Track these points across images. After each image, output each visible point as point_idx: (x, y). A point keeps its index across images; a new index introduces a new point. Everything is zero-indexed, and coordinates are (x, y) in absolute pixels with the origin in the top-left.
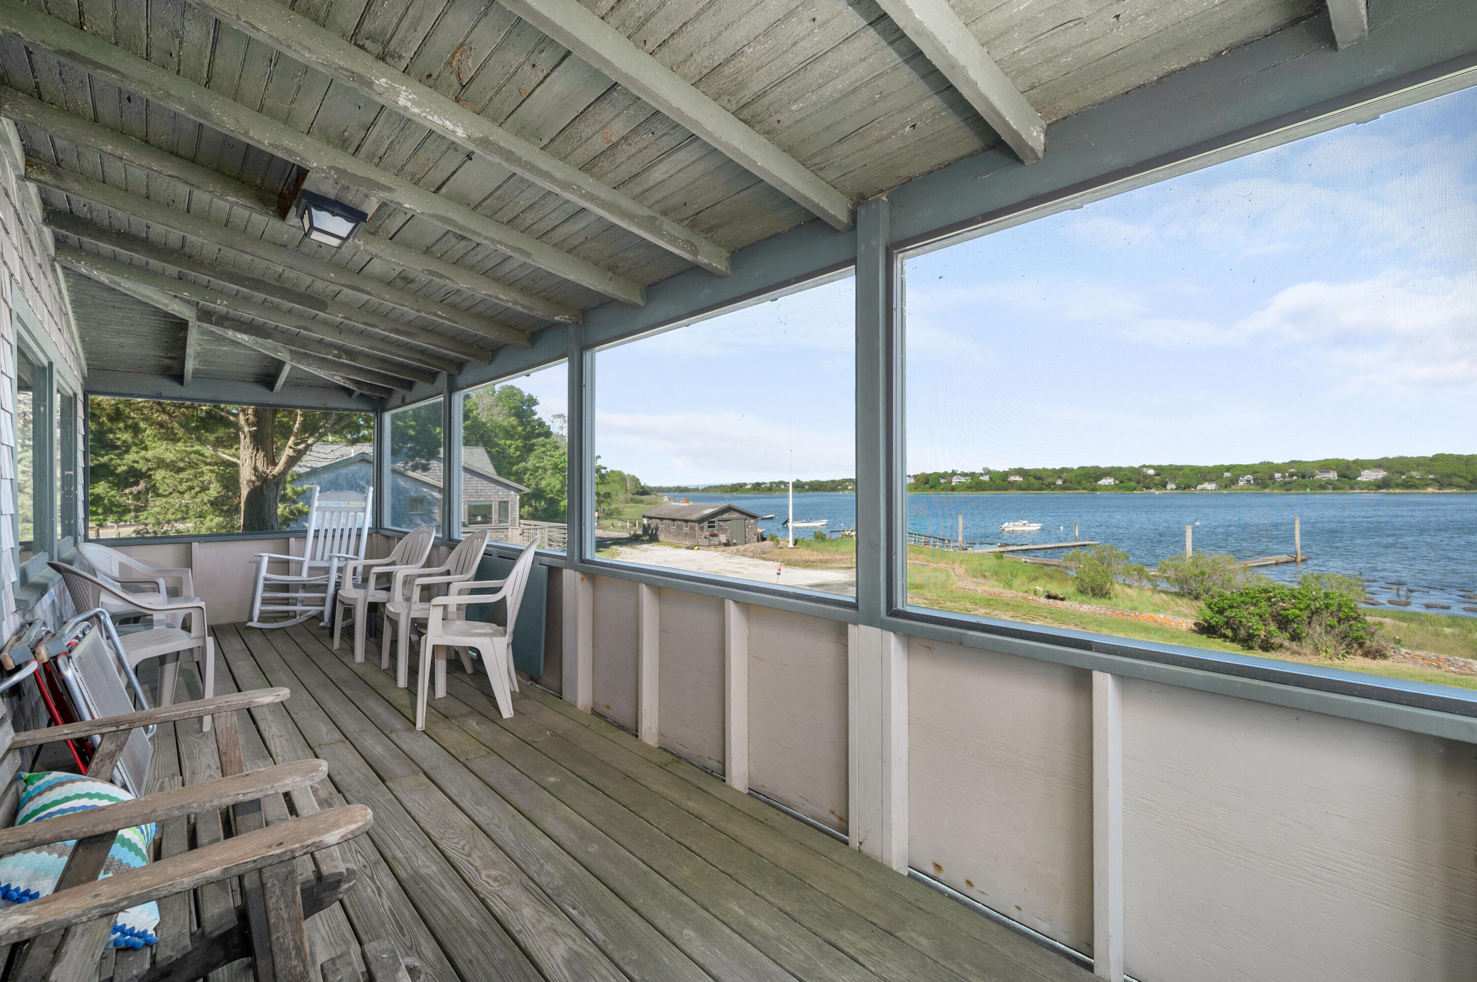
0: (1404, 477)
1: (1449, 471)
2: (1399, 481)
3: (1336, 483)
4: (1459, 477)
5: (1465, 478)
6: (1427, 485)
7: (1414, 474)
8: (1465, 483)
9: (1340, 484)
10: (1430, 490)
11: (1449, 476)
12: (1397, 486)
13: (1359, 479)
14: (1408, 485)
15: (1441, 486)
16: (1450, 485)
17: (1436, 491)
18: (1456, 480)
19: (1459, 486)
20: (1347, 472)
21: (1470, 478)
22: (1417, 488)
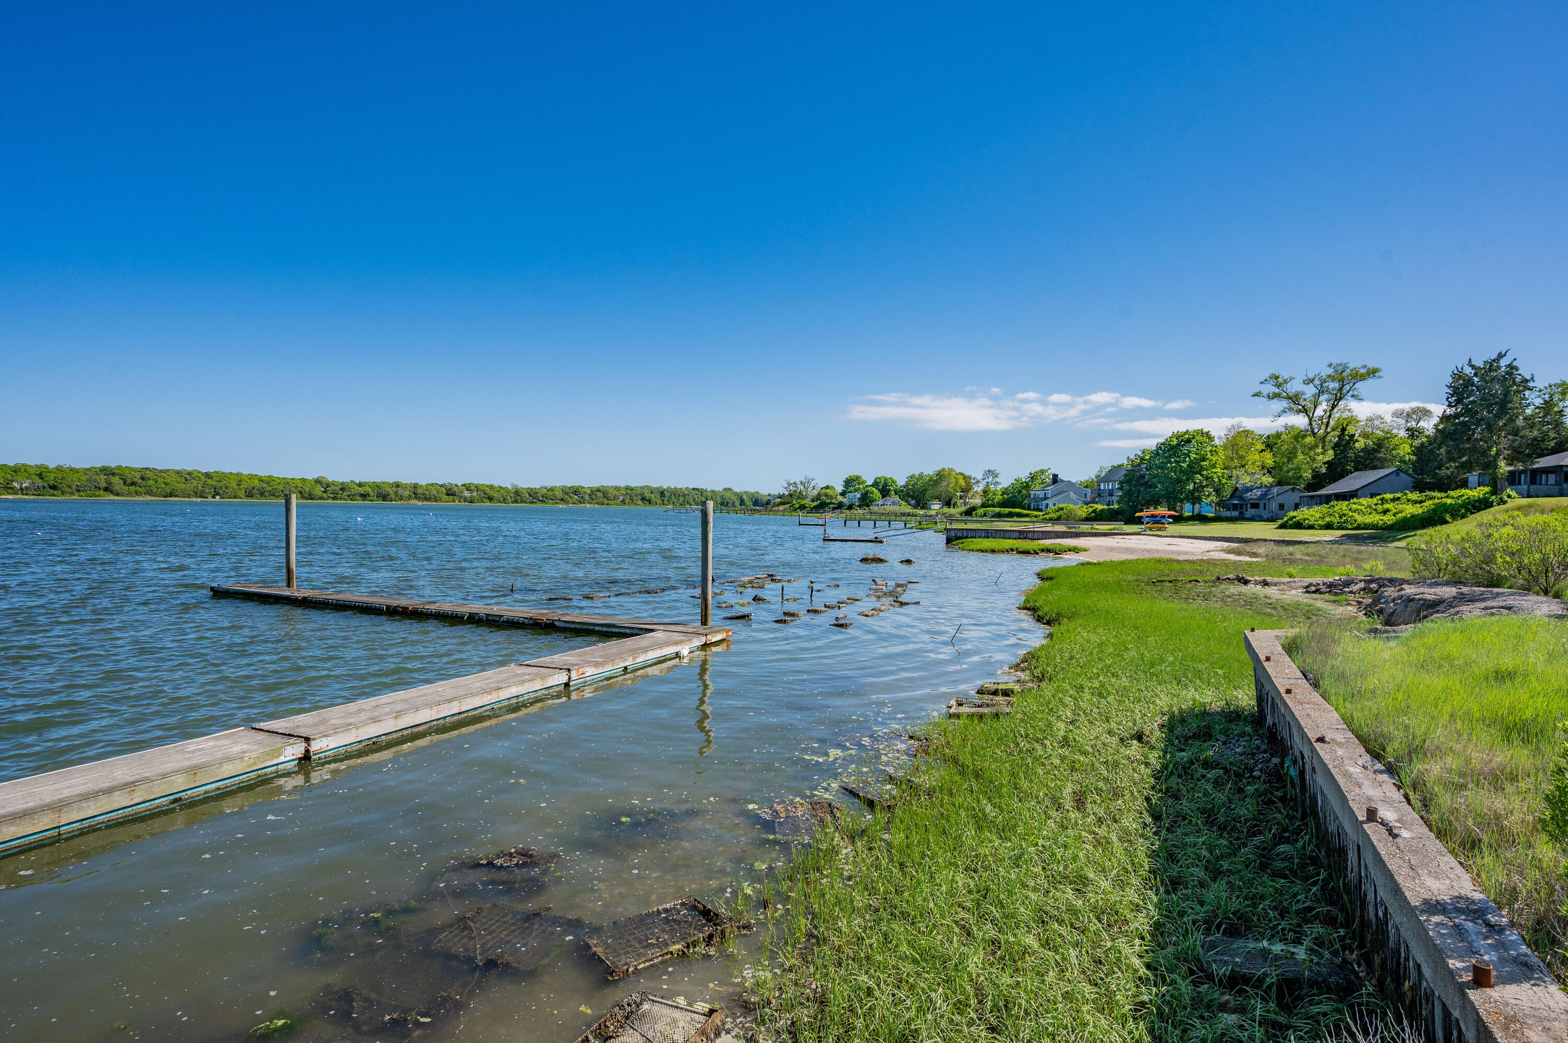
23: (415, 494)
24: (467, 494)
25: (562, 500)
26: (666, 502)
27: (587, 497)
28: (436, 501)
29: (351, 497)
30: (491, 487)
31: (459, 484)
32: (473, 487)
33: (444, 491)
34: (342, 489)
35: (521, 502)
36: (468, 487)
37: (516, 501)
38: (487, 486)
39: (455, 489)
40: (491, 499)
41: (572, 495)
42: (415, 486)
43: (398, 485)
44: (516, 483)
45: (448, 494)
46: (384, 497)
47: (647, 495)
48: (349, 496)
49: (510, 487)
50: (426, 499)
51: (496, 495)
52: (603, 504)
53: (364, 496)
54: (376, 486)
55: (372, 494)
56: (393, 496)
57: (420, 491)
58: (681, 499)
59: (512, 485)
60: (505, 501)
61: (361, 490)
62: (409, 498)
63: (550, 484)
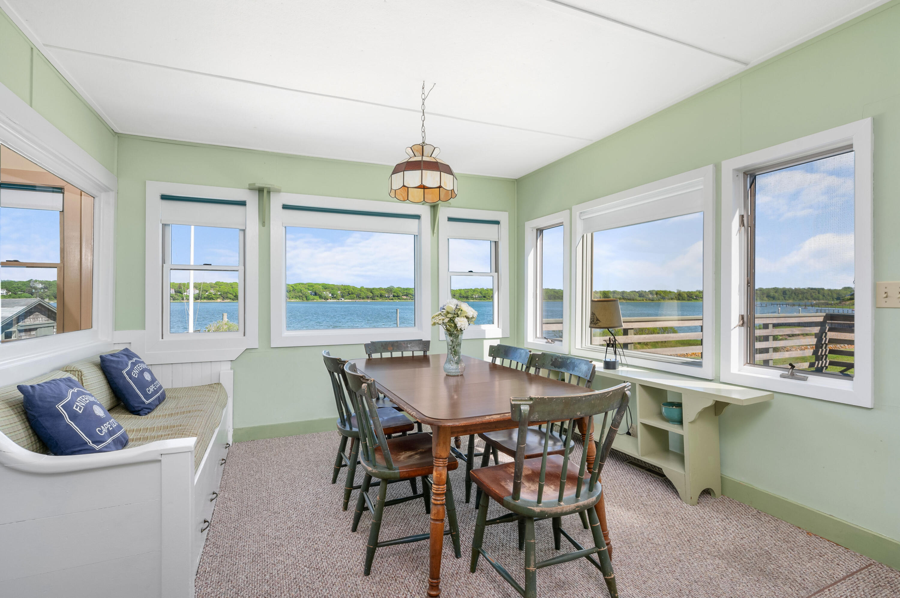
0: (207, 294)
1: (226, 291)
2: (205, 296)
3: (175, 296)
4: (230, 294)
5: (232, 294)
6: (217, 298)
7: (212, 291)
8: (233, 297)
9: (177, 297)
10: (219, 300)
11: (227, 293)
12: (205, 298)
13: (185, 293)
14: (209, 298)
15: (224, 298)
16: (227, 298)
17: (222, 301)
18: (229, 295)
19: (230, 299)
20: (180, 290)
21: (234, 295)
22: (214, 300)
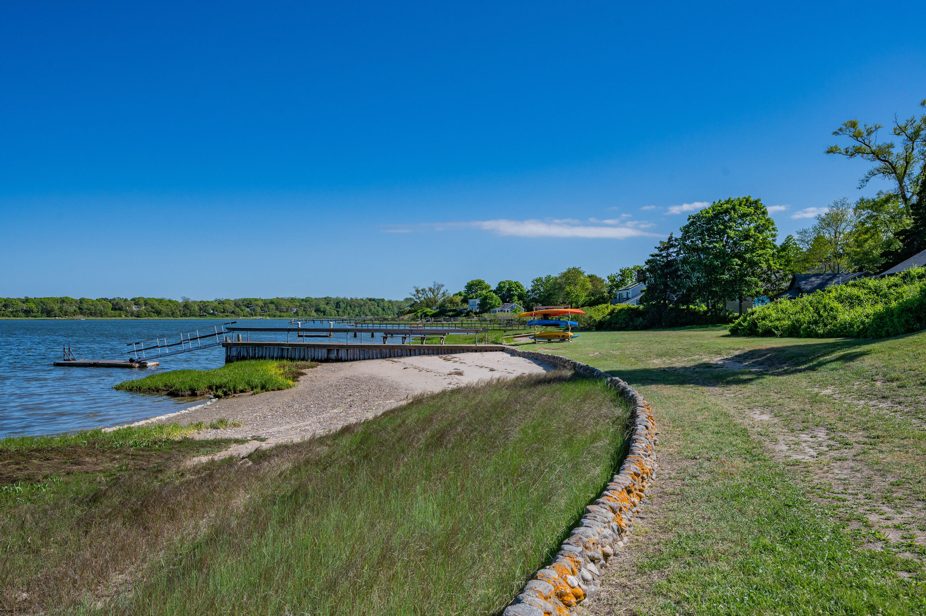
23: (80, 309)
24: (134, 308)
25: (233, 312)
26: (340, 313)
27: (258, 310)
28: (102, 316)
29: (15, 314)
30: (160, 301)
31: (129, 299)
32: (142, 302)
33: (111, 305)
34: (5, 306)
35: (190, 316)
36: (136, 302)
37: (185, 315)
38: (157, 300)
39: (122, 304)
40: (158, 313)
41: (243, 308)
42: (82, 301)
43: (63, 301)
44: (187, 296)
45: (114, 309)
46: (49, 313)
47: (322, 306)
48: (12, 312)
49: (180, 301)
50: (91, 314)
51: (164, 309)
52: (274, 316)
53: (27, 312)
54: (42, 302)
55: (35, 310)
56: (57, 312)
57: (85, 306)
58: (357, 310)
59: (183, 298)
60: (173, 314)
61: (25, 306)
62: (74, 313)
63: (223, 297)
